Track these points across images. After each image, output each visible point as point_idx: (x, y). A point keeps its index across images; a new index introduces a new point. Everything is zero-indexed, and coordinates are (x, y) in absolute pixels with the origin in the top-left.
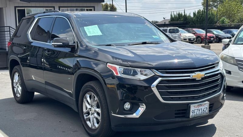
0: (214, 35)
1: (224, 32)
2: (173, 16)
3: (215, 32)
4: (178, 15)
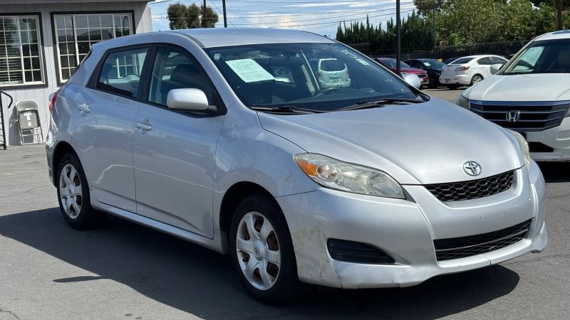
0: (426, 72)
2: (344, 32)
3: (427, 64)
4: (354, 28)
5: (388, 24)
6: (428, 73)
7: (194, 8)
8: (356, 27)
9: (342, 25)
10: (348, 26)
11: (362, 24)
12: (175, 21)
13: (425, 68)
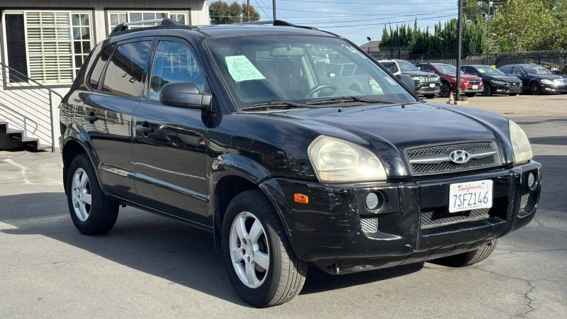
0: (481, 79)
1: (501, 70)
3: (481, 71)
4: (401, 30)
5: (436, 27)
6: (483, 80)
7: (235, 6)
8: (403, 30)
9: (388, 26)
10: (394, 29)
11: (409, 27)
12: (216, 18)
13: (480, 75)
